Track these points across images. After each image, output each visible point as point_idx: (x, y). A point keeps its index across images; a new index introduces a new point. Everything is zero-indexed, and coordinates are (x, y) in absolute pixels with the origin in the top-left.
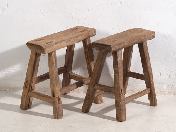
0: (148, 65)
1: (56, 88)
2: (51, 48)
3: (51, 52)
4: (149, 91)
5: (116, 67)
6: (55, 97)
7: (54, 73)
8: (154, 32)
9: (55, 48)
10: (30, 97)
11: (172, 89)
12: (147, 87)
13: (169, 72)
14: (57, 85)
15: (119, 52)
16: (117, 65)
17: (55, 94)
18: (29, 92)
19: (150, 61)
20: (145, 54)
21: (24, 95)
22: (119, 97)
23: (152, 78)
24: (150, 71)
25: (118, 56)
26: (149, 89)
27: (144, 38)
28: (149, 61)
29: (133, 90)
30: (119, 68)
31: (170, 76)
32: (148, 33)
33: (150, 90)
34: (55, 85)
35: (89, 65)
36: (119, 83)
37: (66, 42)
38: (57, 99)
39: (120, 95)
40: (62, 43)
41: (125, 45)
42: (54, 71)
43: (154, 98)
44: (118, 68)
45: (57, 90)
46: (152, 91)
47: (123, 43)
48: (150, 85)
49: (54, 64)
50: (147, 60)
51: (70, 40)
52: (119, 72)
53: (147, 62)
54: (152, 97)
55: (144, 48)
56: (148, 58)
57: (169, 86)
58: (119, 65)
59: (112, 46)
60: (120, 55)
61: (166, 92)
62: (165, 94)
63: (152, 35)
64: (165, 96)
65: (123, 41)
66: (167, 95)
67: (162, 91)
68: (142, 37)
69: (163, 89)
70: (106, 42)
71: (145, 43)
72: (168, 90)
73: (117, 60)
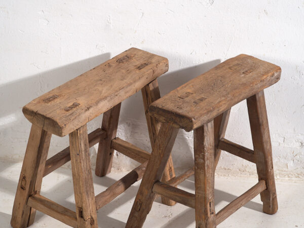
0: (265, 137)
1: (87, 201)
2: (76, 122)
3: (77, 130)
4: (262, 187)
5: (201, 156)
6: (85, 217)
7: (82, 173)
8: (280, 69)
9: (85, 120)
10: (31, 208)
12: (260, 179)
13: (301, 137)
14: (89, 193)
15: (207, 125)
16: (203, 153)
17: (84, 213)
18: (30, 199)
19: (268, 128)
20: (260, 116)
21: (20, 204)
22: (205, 219)
23: (270, 162)
24: (268, 147)
25: (205, 134)
26: (264, 182)
28: (266, 129)
30: (207, 159)
31: (302, 144)
32: (269, 72)
33: (266, 184)
34: (84, 195)
35: (153, 134)
36: (205, 191)
37: (109, 101)
38: (87, 223)
39: (207, 214)
40: (99, 104)
41: (221, 110)
42: (83, 167)
43: (273, 199)
44: (204, 159)
45: (88, 205)
46: (270, 187)
47: (218, 108)
48: (265, 175)
49: (83, 152)
50: (262, 127)
51: (116, 94)
52: (206, 168)
53: (262, 130)
54: (270, 198)
55: (258, 104)
56: (264, 122)
57: (299, 162)
58: (207, 153)
59: (193, 119)
60: (209, 132)
61: (291, 173)
62: (290, 175)
63: (276, 75)
64: (289, 180)
65: (217, 101)
66: (293, 179)
67: (285, 171)
68: (256, 85)
69: (288, 168)
70: (180, 105)
71: (260, 95)
72: (297, 168)
73: (203, 144)
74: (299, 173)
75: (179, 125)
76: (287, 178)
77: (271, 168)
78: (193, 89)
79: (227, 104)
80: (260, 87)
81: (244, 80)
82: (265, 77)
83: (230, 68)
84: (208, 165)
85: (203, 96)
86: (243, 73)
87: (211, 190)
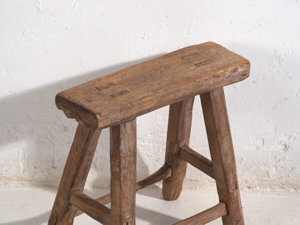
5: (117, 164)
8: (248, 63)
11: (290, 175)
13: (285, 139)
15: (125, 125)
16: (118, 160)
20: (216, 121)
24: (229, 161)
25: (122, 136)
26: (224, 205)
27: (211, 83)
29: (193, 179)
30: (124, 168)
31: (286, 146)
32: (228, 66)
36: (120, 208)
44: (119, 167)
50: (219, 135)
52: (122, 179)
55: (213, 105)
56: (223, 129)
57: (283, 170)
58: (123, 161)
59: (98, 116)
60: (128, 135)
61: (274, 183)
62: (272, 186)
63: (240, 70)
64: (272, 191)
65: (141, 96)
66: (277, 190)
67: (266, 181)
68: (205, 80)
69: (269, 177)
70: (92, 97)
71: (216, 93)
72: (282, 177)
73: (119, 148)
74: (284, 182)
75: (84, 122)
76: (269, 190)
77: (234, 188)
78: (120, 79)
79: (156, 100)
80: (213, 84)
81: (190, 74)
82: (221, 72)
83: (182, 58)
84: (124, 176)
85: (127, 89)
86: (196, 65)
87: (129, 207)
